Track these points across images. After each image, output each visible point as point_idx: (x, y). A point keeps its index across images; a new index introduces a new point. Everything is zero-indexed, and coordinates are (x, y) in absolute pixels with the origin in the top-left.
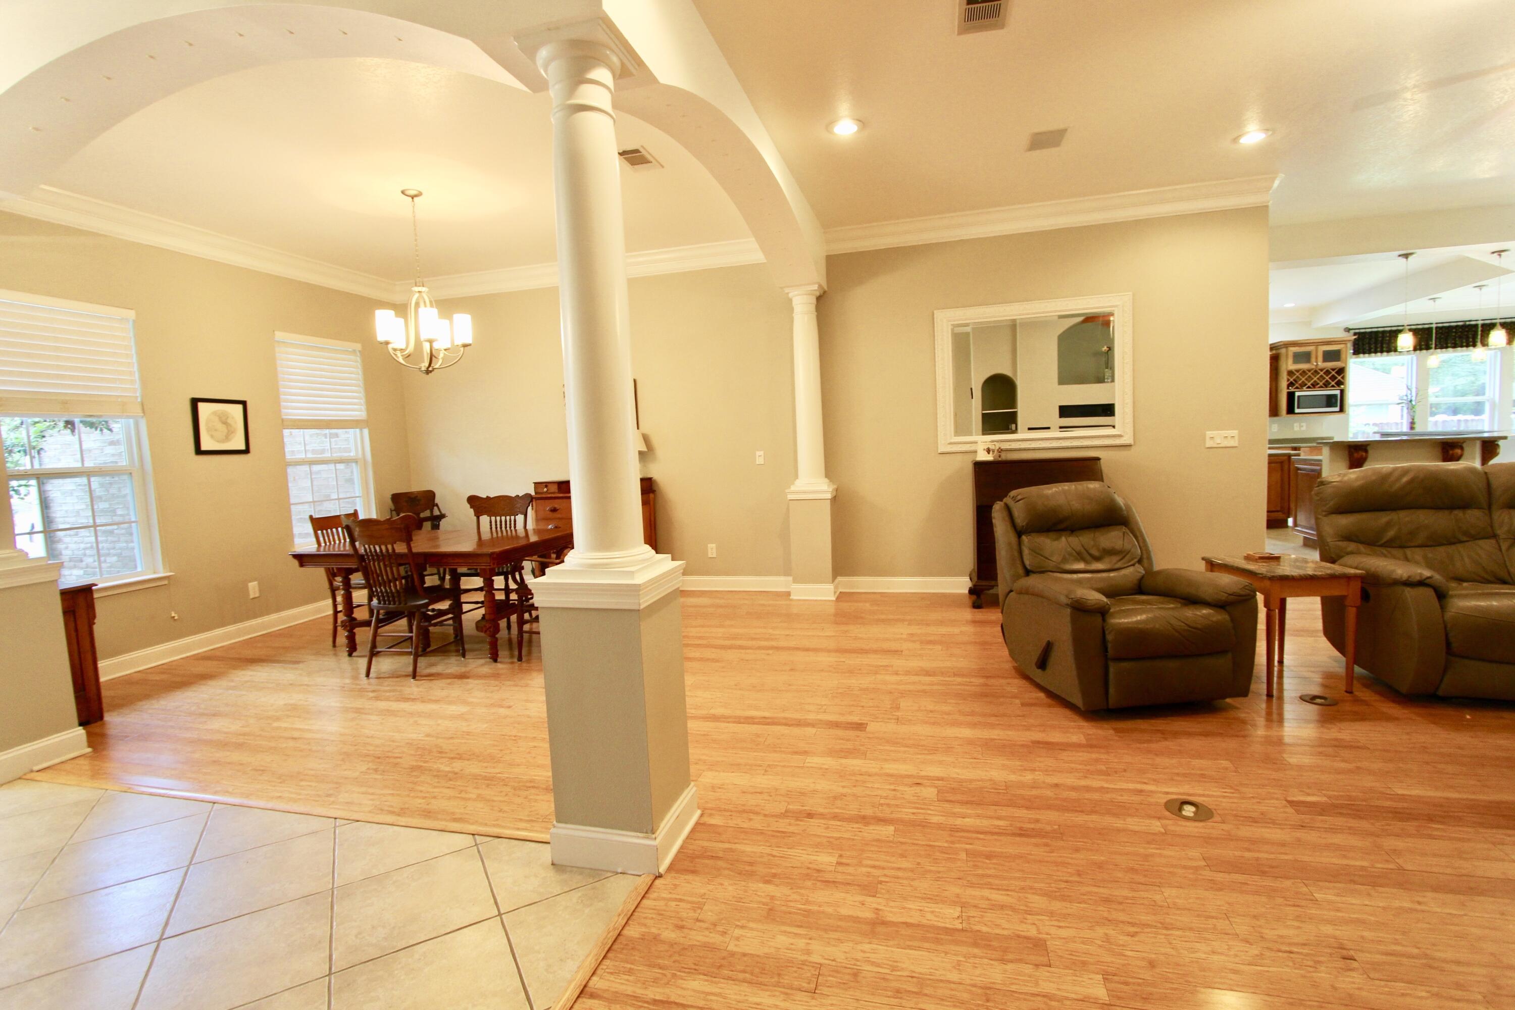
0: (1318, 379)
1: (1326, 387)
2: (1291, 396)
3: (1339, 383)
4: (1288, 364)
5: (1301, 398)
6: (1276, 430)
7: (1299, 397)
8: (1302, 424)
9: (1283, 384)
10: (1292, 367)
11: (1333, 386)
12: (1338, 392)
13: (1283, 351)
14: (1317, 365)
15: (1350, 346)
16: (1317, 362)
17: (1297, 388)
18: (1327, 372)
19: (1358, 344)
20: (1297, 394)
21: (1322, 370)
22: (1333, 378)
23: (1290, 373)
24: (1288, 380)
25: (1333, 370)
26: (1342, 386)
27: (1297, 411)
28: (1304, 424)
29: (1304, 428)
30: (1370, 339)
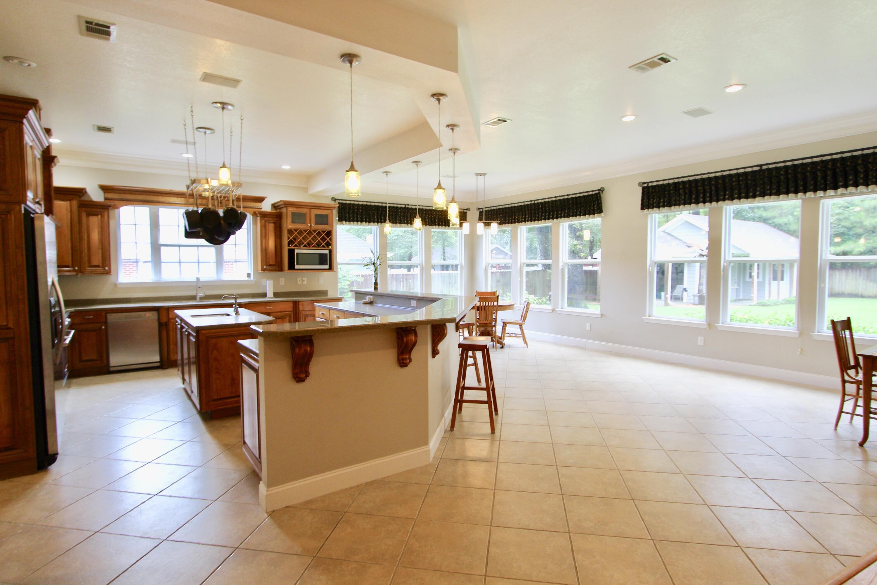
0: (312, 239)
1: (319, 247)
2: (291, 252)
3: (329, 244)
4: (288, 224)
5: (299, 254)
6: (283, 284)
7: (297, 254)
8: (303, 279)
9: (285, 241)
10: (291, 226)
11: (323, 246)
12: (327, 252)
13: (284, 210)
14: (311, 226)
15: (335, 212)
16: (310, 223)
17: (296, 246)
18: (319, 234)
19: (341, 213)
20: (296, 251)
21: (315, 231)
22: (323, 239)
23: (290, 232)
24: (289, 238)
25: (324, 232)
26: (330, 247)
27: (297, 267)
28: (305, 279)
29: (305, 283)
30: (349, 210)
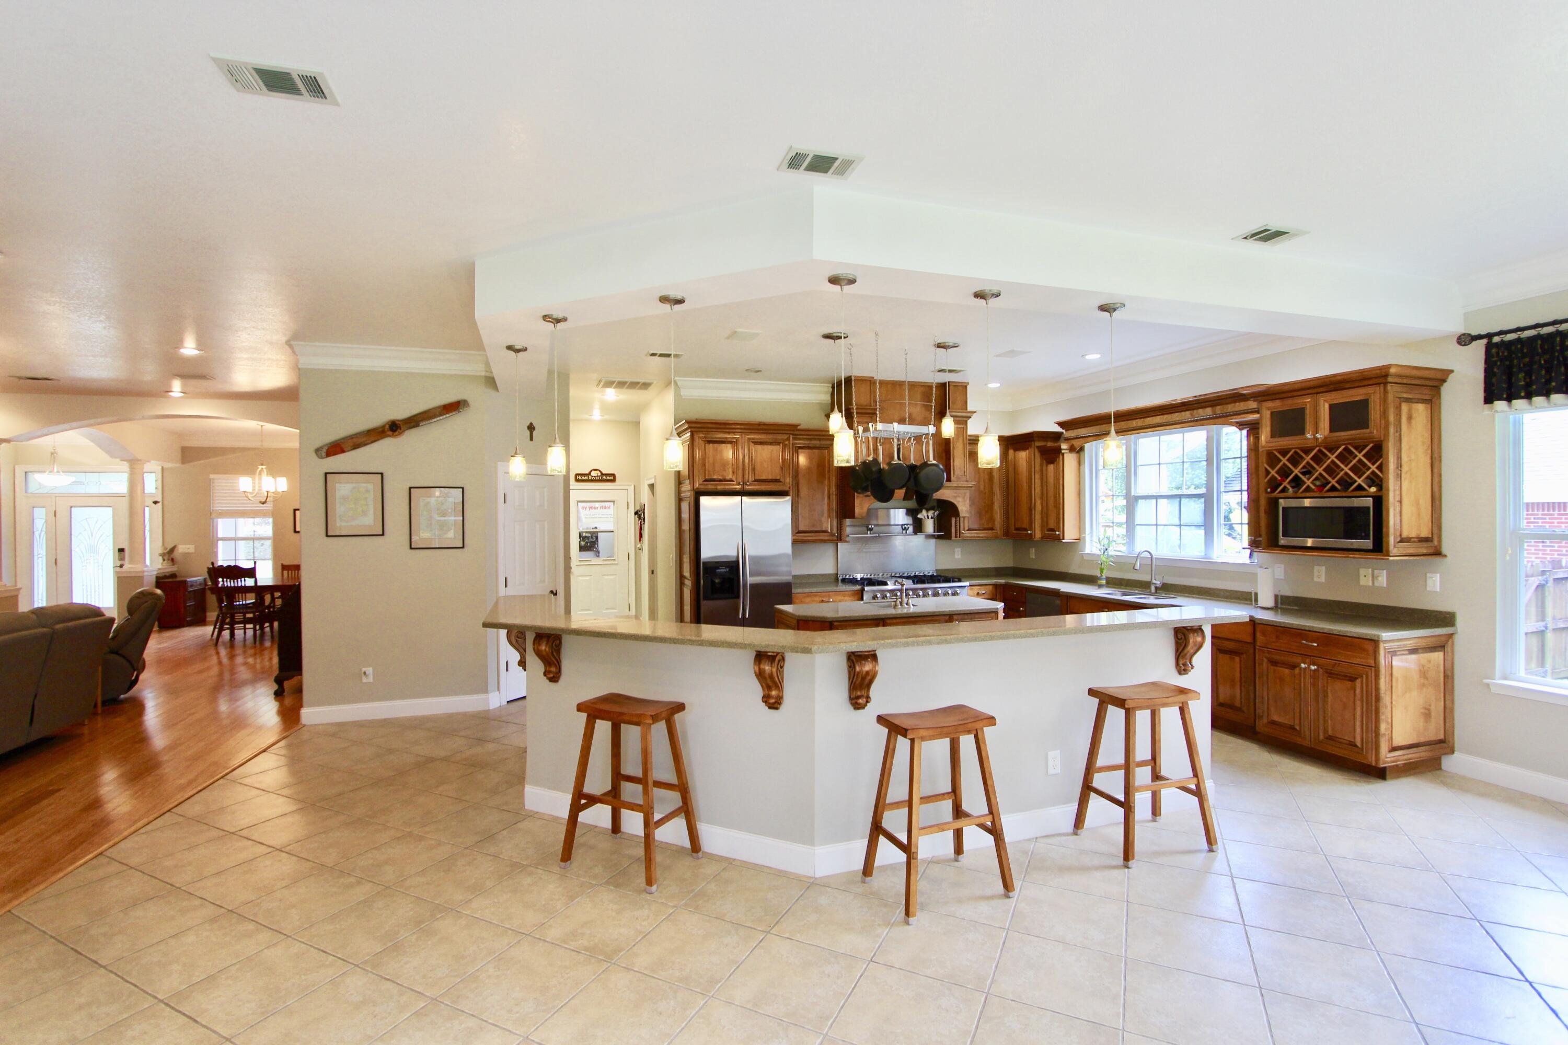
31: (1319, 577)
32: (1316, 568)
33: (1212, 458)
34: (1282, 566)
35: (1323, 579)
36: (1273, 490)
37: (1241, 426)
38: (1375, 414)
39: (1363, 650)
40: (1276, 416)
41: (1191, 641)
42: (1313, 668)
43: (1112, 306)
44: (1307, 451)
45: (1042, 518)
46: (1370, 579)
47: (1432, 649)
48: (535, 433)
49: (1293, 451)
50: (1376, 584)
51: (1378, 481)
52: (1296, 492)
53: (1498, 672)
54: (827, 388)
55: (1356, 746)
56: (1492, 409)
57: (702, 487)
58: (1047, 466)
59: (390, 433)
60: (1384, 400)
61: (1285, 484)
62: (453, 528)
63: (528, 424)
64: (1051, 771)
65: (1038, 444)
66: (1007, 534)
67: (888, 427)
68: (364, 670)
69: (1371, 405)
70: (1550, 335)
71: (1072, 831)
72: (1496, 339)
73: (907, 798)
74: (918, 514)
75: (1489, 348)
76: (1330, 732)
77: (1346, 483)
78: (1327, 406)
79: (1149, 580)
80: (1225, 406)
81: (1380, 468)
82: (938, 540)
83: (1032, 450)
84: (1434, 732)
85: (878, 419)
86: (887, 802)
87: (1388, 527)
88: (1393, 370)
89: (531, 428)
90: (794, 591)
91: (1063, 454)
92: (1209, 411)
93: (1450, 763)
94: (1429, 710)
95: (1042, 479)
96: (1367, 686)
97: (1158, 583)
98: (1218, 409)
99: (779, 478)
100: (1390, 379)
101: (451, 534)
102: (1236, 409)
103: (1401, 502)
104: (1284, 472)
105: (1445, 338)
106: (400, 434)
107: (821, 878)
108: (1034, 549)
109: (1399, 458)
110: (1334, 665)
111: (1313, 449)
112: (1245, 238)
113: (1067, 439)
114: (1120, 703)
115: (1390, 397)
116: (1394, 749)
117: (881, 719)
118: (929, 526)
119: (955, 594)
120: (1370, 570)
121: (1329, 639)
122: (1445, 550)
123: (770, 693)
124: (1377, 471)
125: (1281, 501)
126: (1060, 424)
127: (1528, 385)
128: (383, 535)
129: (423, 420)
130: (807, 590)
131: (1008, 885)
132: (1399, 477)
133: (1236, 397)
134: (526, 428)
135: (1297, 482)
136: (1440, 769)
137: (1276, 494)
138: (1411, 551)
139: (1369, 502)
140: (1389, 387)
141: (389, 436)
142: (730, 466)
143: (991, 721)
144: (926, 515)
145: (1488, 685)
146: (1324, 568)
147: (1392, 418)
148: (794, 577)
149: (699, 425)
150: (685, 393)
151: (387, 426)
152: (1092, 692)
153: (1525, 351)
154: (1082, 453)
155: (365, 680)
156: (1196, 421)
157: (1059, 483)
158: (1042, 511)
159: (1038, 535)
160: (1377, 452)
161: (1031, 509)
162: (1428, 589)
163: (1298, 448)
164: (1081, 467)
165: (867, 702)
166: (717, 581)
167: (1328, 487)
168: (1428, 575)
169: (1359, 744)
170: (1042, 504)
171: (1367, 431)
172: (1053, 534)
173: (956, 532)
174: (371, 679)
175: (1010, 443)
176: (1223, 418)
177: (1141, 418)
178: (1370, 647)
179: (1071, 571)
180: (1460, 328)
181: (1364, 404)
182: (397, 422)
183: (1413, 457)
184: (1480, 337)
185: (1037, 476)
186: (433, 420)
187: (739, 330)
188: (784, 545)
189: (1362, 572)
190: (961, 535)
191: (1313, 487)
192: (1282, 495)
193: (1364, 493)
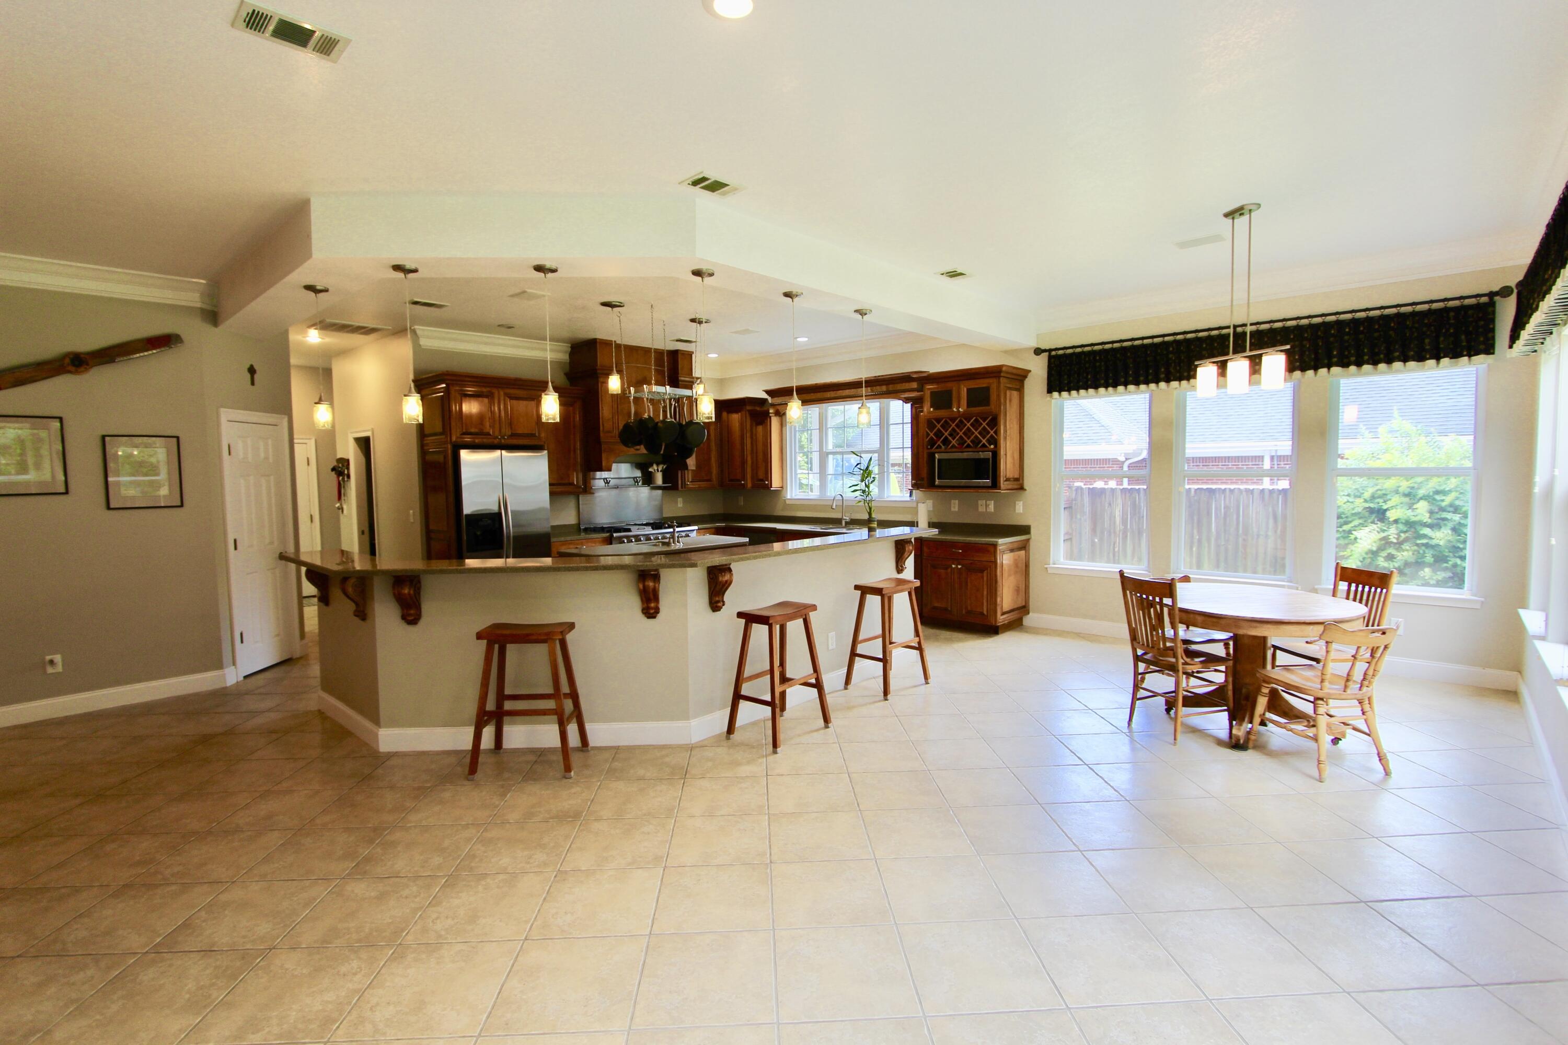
0: (964, 433)
1: (976, 447)
2: (932, 459)
3: (992, 441)
4: (926, 412)
5: (942, 462)
7: (939, 460)
8: (988, 502)
10: (930, 415)
11: (984, 445)
14: (959, 411)
16: (958, 407)
17: (938, 447)
18: (976, 423)
20: (938, 456)
21: (968, 420)
22: (984, 432)
23: (930, 424)
24: (928, 435)
25: (984, 419)
26: (994, 446)
27: (938, 482)
29: (991, 509)
31: (954, 507)
32: (952, 501)
33: (884, 424)
34: (932, 501)
35: (957, 509)
36: (932, 447)
37: (906, 400)
38: (993, 397)
39: (988, 551)
40: (934, 394)
41: (907, 549)
42: (959, 567)
43: (864, 311)
44: (953, 420)
45: (752, 470)
46: (985, 507)
47: (1020, 549)
48: (256, 376)
49: (944, 420)
50: (988, 510)
51: (994, 441)
52: (946, 449)
53: (1051, 562)
54: (566, 347)
55: (984, 614)
56: (1051, 397)
57: (459, 440)
58: (756, 429)
59: (73, 369)
60: (998, 387)
61: (939, 443)
62: (167, 484)
63: (248, 366)
64: (830, 647)
65: (748, 408)
66: (722, 484)
67: (660, 389)
68: (48, 658)
69: (991, 391)
70: (1080, 353)
71: (843, 688)
72: (1053, 353)
73: (768, 668)
74: (649, 468)
75: (1050, 357)
76: (969, 608)
77: (976, 442)
78: (965, 389)
79: (840, 517)
80: (896, 385)
81: (996, 432)
82: (666, 491)
83: (743, 413)
84: (1021, 603)
85: (653, 382)
86: (745, 676)
87: (1000, 473)
88: (1004, 369)
89: (252, 371)
90: (553, 540)
91: (770, 418)
92: (884, 388)
93: (1028, 620)
94: (1019, 587)
95: (752, 438)
96: (990, 574)
97: (848, 519)
98: (891, 387)
99: (534, 432)
100: (1002, 374)
101: (164, 491)
102: (902, 388)
103: (1006, 455)
104: (939, 434)
105: (1026, 349)
106: (86, 370)
107: (695, 743)
108: (742, 498)
109: (1005, 426)
110: (971, 563)
111: (956, 419)
112: (943, 274)
113: (773, 405)
114: (877, 591)
115: (1002, 386)
116: (1003, 614)
117: (740, 615)
118: (659, 479)
119: (687, 536)
120: (984, 501)
121: (967, 547)
122: (1026, 487)
123: (649, 605)
124: (994, 435)
125: (936, 455)
126: (768, 392)
127: (1069, 382)
128: (67, 493)
129: (119, 355)
130: (563, 539)
131: (826, 720)
132: (1005, 438)
133: (906, 378)
134: (246, 370)
135: (946, 442)
136: (1022, 625)
137: (933, 450)
138: (1010, 487)
139: (989, 455)
140: (1001, 379)
141: (70, 372)
142: (487, 419)
143: (814, 607)
144: (656, 468)
145: (1047, 568)
146: (957, 501)
147: (1002, 400)
148: (553, 527)
149: (454, 378)
150: (425, 342)
151: (67, 361)
152: (857, 587)
153: (1068, 362)
154: (784, 417)
155: (50, 670)
156: (875, 395)
157: (767, 442)
158: (752, 463)
159: (749, 485)
160: (994, 422)
161: (744, 463)
162: (1017, 511)
163: (948, 418)
164: (784, 429)
165: (724, 605)
166: (479, 533)
167: (965, 445)
168: (1017, 502)
169: (985, 613)
170: (752, 458)
171: (989, 408)
172: (762, 482)
173: (682, 484)
174: (59, 668)
175: (722, 406)
176: (892, 393)
177: (833, 391)
178: (992, 549)
179: (775, 514)
180: (1034, 344)
181: (987, 389)
182: (82, 356)
183: (1012, 426)
184: (1045, 351)
185: (748, 435)
186: (135, 356)
187: (529, 290)
188: (541, 497)
189: (980, 502)
190: (686, 486)
191: (956, 445)
192: (937, 450)
193: (986, 449)
